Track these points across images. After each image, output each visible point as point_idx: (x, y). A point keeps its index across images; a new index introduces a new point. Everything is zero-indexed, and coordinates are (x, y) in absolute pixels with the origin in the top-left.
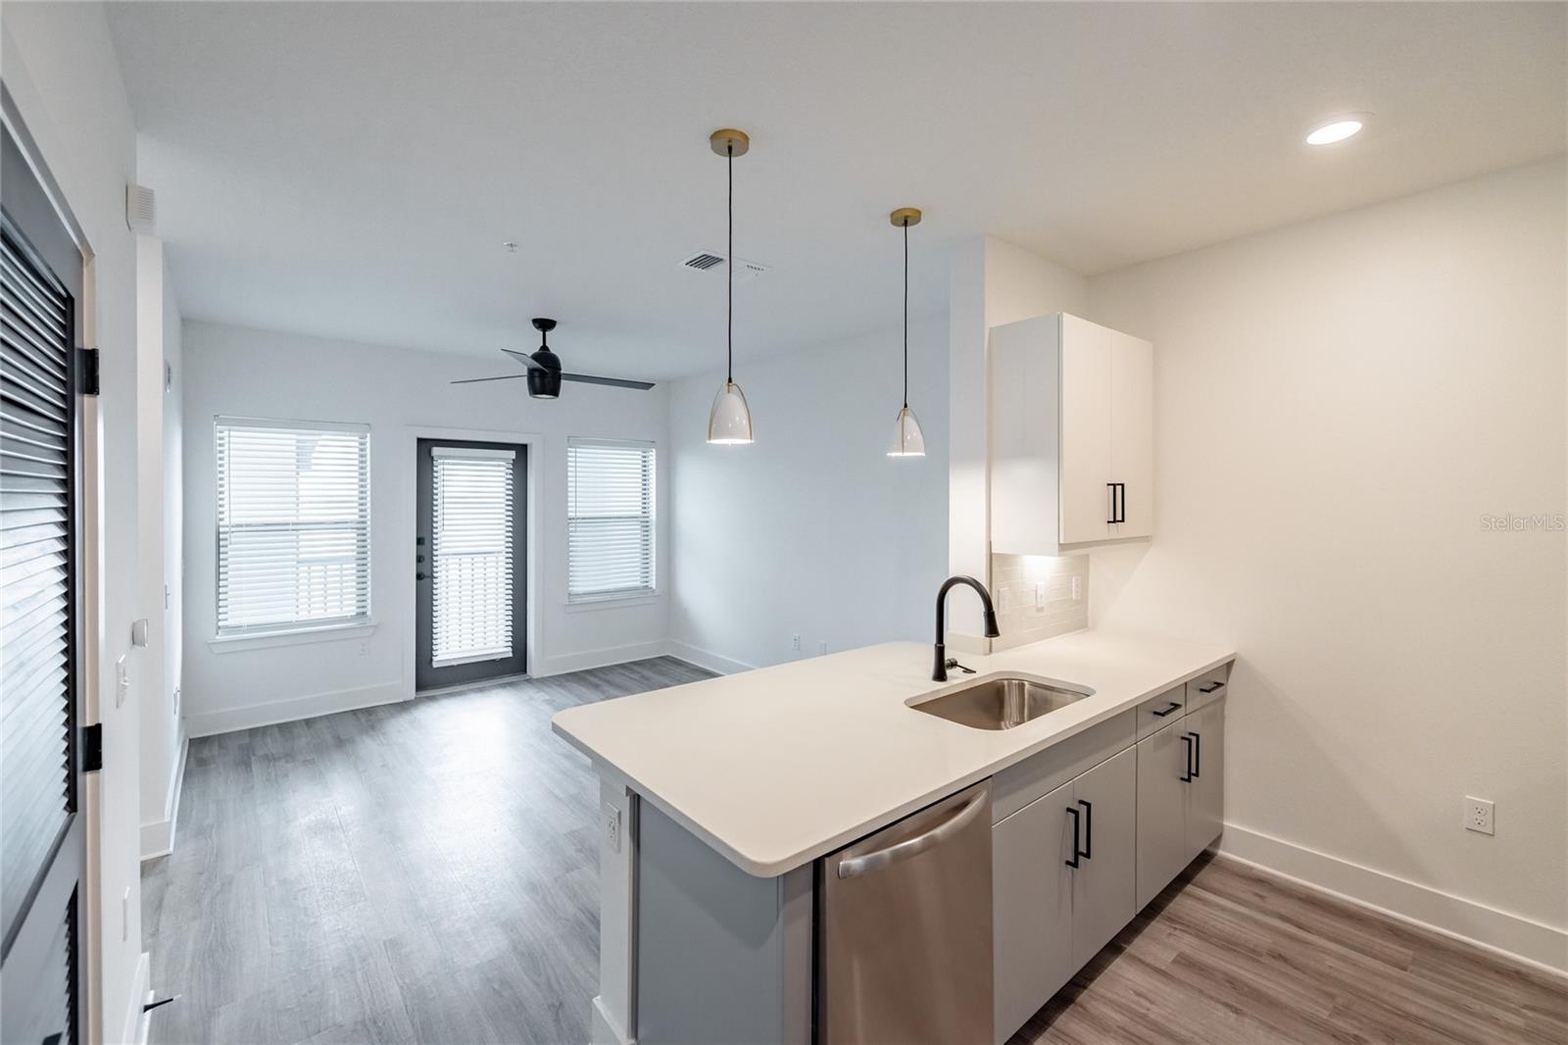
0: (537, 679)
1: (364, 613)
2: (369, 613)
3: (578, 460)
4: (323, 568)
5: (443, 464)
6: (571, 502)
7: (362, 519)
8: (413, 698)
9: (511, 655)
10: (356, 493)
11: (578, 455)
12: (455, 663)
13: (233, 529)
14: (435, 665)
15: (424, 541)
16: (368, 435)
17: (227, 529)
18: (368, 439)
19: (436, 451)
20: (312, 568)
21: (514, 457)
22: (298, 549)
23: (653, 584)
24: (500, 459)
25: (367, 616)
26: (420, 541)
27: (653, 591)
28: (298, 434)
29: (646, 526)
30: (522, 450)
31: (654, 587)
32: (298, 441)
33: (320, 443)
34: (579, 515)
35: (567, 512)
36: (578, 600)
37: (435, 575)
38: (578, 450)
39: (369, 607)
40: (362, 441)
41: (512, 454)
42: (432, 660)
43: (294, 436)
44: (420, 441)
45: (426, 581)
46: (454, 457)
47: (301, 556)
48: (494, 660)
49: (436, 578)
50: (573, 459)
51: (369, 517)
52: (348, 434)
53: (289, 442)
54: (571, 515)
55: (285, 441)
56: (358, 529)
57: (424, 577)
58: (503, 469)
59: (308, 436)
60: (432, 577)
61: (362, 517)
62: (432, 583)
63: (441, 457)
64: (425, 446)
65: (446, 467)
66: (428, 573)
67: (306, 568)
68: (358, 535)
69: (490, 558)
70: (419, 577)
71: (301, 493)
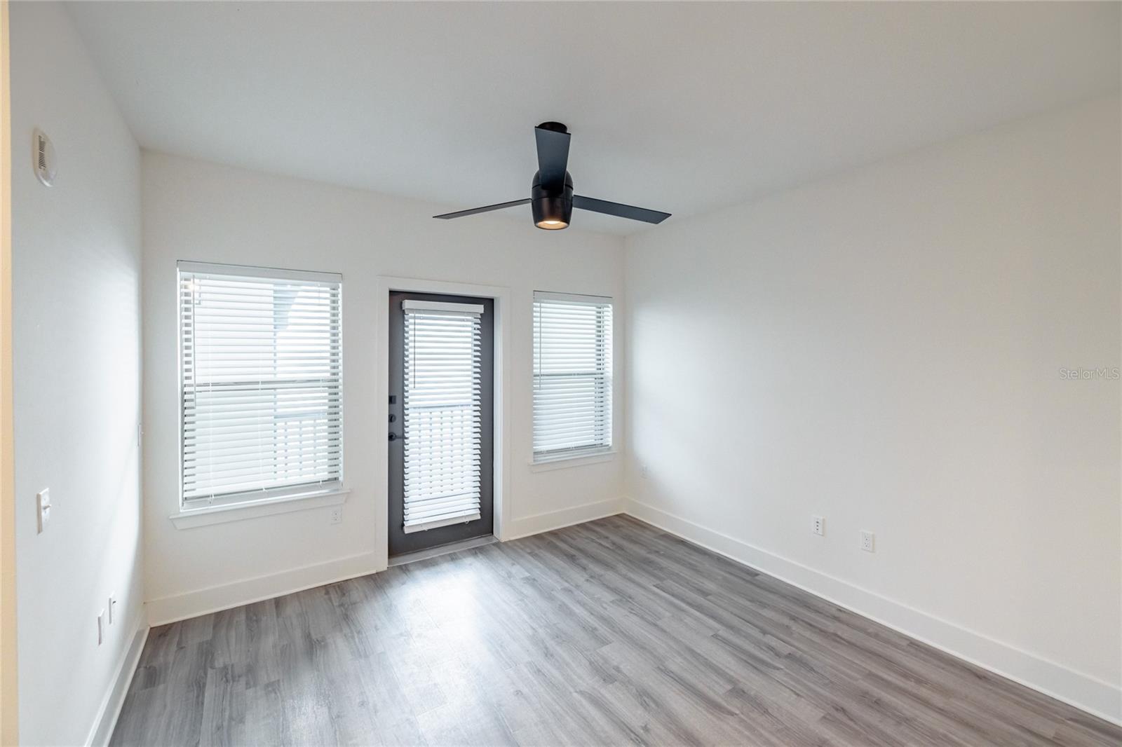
0: (505, 543)
1: (336, 479)
2: (341, 479)
3: (542, 315)
4: (298, 423)
5: (415, 318)
6: (537, 358)
7: (334, 377)
8: (385, 569)
9: (479, 517)
10: (328, 348)
11: (542, 310)
12: (426, 528)
13: (198, 389)
14: (407, 531)
15: (396, 399)
16: (340, 285)
17: (191, 389)
18: (340, 290)
19: (408, 304)
20: (288, 423)
21: (482, 312)
22: (275, 402)
23: (609, 441)
24: (469, 313)
25: (339, 482)
26: (392, 400)
27: (609, 449)
28: (276, 284)
29: (601, 381)
30: (489, 303)
31: (610, 444)
32: (275, 291)
33: (300, 294)
34: (543, 371)
35: (533, 368)
36: (542, 459)
37: (406, 435)
38: (543, 305)
39: (341, 472)
40: (334, 291)
41: (480, 309)
42: (403, 525)
43: (271, 286)
44: (392, 293)
45: (397, 442)
46: (425, 311)
47: (278, 410)
48: (464, 523)
49: (407, 438)
50: (538, 314)
51: (341, 374)
52: (319, 283)
53: (265, 292)
54: (536, 371)
55: (261, 290)
56: (330, 387)
57: (396, 438)
58: (470, 323)
59: (288, 286)
60: (404, 438)
61: (334, 374)
62: (404, 444)
63: (412, 310)
64: (397, 298)
65: (417, 321)
66: (398, 433)
67: (283, 424)
68: (330, 394)
69: (457, 411)
70: (391, 437)
71: (278, 348)
